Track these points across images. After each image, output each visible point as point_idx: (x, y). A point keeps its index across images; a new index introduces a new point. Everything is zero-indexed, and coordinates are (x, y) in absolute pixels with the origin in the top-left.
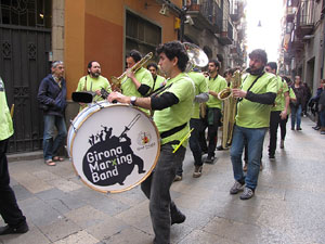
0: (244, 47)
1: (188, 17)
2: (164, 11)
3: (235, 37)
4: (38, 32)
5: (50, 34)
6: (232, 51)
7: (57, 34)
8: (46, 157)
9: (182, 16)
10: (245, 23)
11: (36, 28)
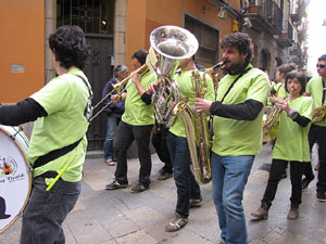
0: (306, 49)
1: (246, 19)
2: (222, 14)
3: (295, 38)
4: (102, 38)
5: (112, 39)
6: (291, 53)
7: (118, 39)
8: (106, 157)
9: (240, 18)
10: (307, 22)
11: (100, 35)
